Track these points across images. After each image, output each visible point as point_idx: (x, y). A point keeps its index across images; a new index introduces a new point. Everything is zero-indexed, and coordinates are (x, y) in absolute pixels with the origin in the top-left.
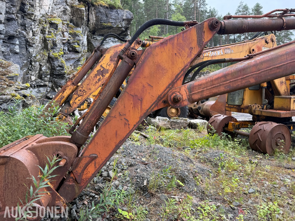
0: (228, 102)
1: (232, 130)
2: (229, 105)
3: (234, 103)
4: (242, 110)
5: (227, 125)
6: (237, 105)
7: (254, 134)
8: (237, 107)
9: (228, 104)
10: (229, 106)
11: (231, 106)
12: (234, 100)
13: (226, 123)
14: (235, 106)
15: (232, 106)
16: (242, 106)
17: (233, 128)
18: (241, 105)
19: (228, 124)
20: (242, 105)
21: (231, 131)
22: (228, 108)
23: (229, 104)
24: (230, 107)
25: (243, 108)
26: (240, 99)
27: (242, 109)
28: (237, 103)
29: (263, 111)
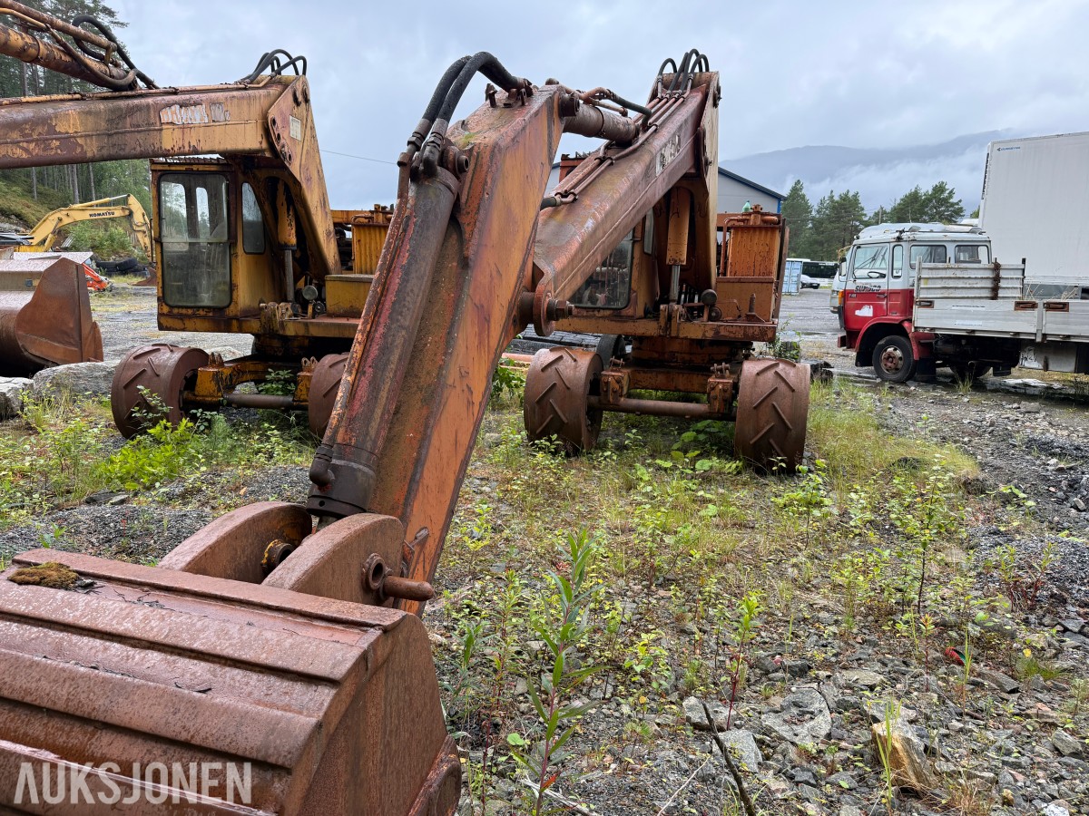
0: (168, 298)
1: (213, 396)
2: (172, 307)
3: (196, 301)
4: (235, 322)
6: (209, 308)
8: (211, 314)
9: (167, 305)
10: (176, 311)
11: (184, 311)
12: (195, 289)
13: (188, 375)
14: (201, 312)
15: (190, 312)
16: (232, 311)
17: (219, 390)
18: (228, 306)
19: (195, 376)
20: (232, 307)
21: (210, 399)
22: (170, 320)
23: (171, 303)
24: (181, 314)
25: (236, 318)
26: (219, 284)
27: (232, 319)
28: (206, 299)
29: (311, 323)
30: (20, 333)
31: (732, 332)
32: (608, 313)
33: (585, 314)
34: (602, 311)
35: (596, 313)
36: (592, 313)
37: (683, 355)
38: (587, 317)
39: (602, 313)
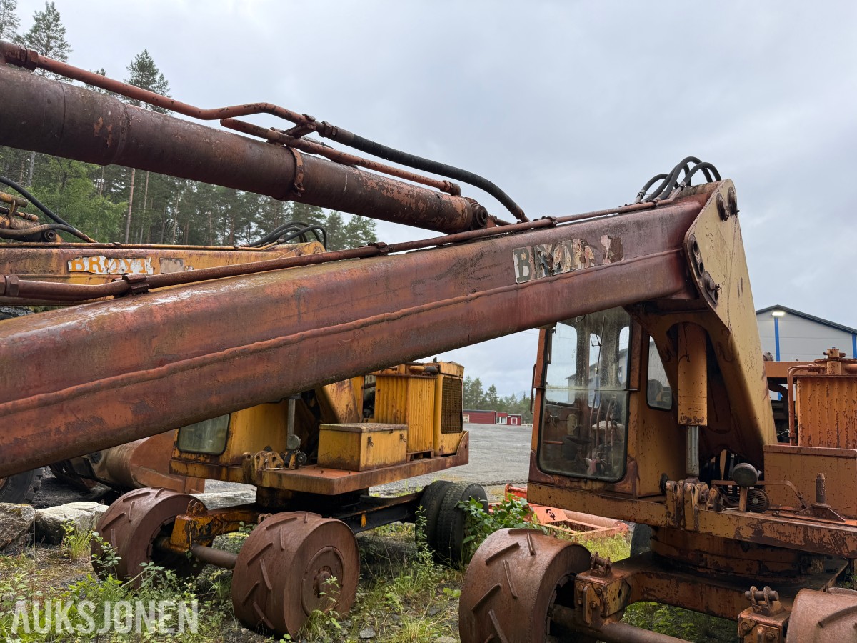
0: (180, 443)
1: (182, 547)
2: (181, 452)
3: (200, 447)
4: (224, 470)
5: (167, 529)
6: (208, 454)
7: (249, 564)
8: (208, 461)
9: (179, 449)
10: (184, 455)
11: (189, 456)
12: (200, 437)
13: (166, 523)
14: (202, 458)
15: (194, 457)
16: (225, 459)
17: (188, 541)
18: (222, 454)
19: (172, 525)
20: (225, 455)
21: (179, 549)
22: (178, 464)
23: (182, 448)
24: (187, 459)
25: (226, 466)
26: (219, 431)
27: (222, 466)
28: (208, 446)
29: (285, 474)
30: (134, 465)
31: (783, 534)
32: (597, 485)
33: (568, 485)
34: (590, 482)
35: (582, 484)
36: (576, 484)
37: (716, 558)
38: (570, 489)
39: (590, 485)
